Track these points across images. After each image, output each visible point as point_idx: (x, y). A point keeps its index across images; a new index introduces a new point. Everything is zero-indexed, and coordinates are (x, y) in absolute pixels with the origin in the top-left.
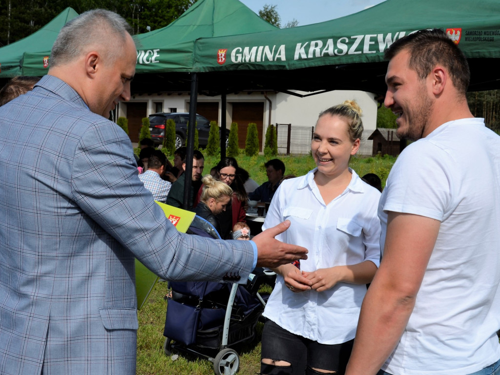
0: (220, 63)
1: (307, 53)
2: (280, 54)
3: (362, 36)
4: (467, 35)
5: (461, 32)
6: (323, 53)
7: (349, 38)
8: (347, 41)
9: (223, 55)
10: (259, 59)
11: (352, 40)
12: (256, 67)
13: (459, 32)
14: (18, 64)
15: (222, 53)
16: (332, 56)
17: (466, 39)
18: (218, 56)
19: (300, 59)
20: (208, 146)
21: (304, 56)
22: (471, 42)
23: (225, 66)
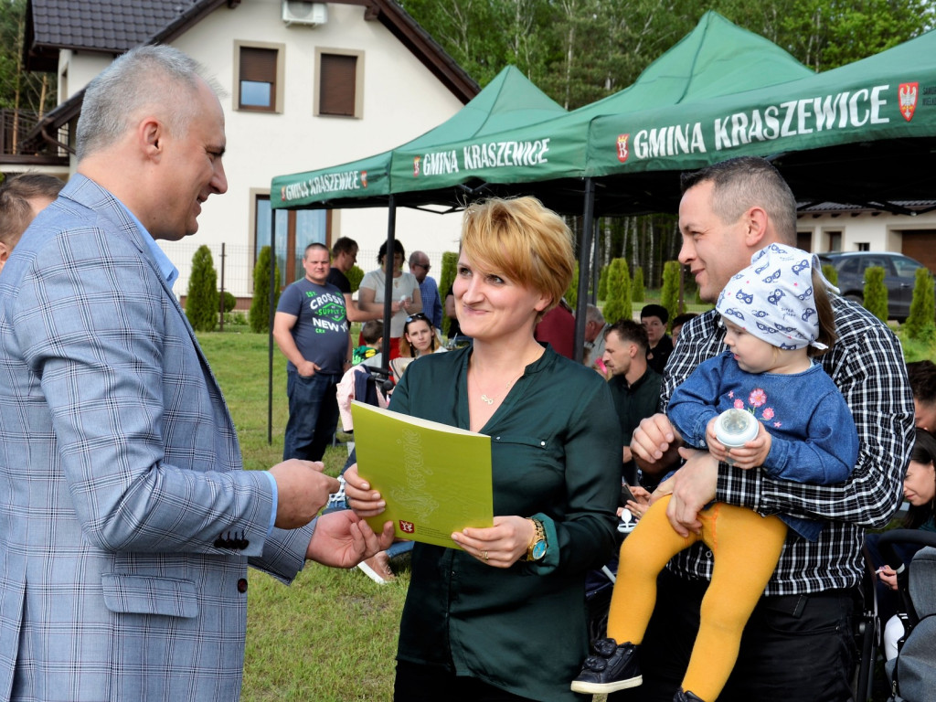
0: (622, 160)
1: (730, 137)
2: (696, 141)
3: (795, 103)
4: (925, 93)
5: (918, 89)
6: (750, 137)
7: (778, 107)
8: (777, 113)
9: (624, 146)
10: (670, 152)
11: (782, 111)
12: (669, 164)
13: (914, 90)
14: (384, 171)
15: (622, 141)
16: (763, 141)
17: (925, 102)
18: (618, 147)
19: (724, 148)
20: (909, 320)
21: (727, 144)
22: (929, 107)
23: (629, 165)
